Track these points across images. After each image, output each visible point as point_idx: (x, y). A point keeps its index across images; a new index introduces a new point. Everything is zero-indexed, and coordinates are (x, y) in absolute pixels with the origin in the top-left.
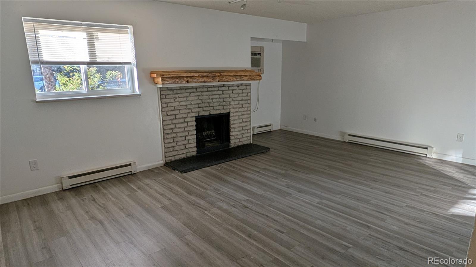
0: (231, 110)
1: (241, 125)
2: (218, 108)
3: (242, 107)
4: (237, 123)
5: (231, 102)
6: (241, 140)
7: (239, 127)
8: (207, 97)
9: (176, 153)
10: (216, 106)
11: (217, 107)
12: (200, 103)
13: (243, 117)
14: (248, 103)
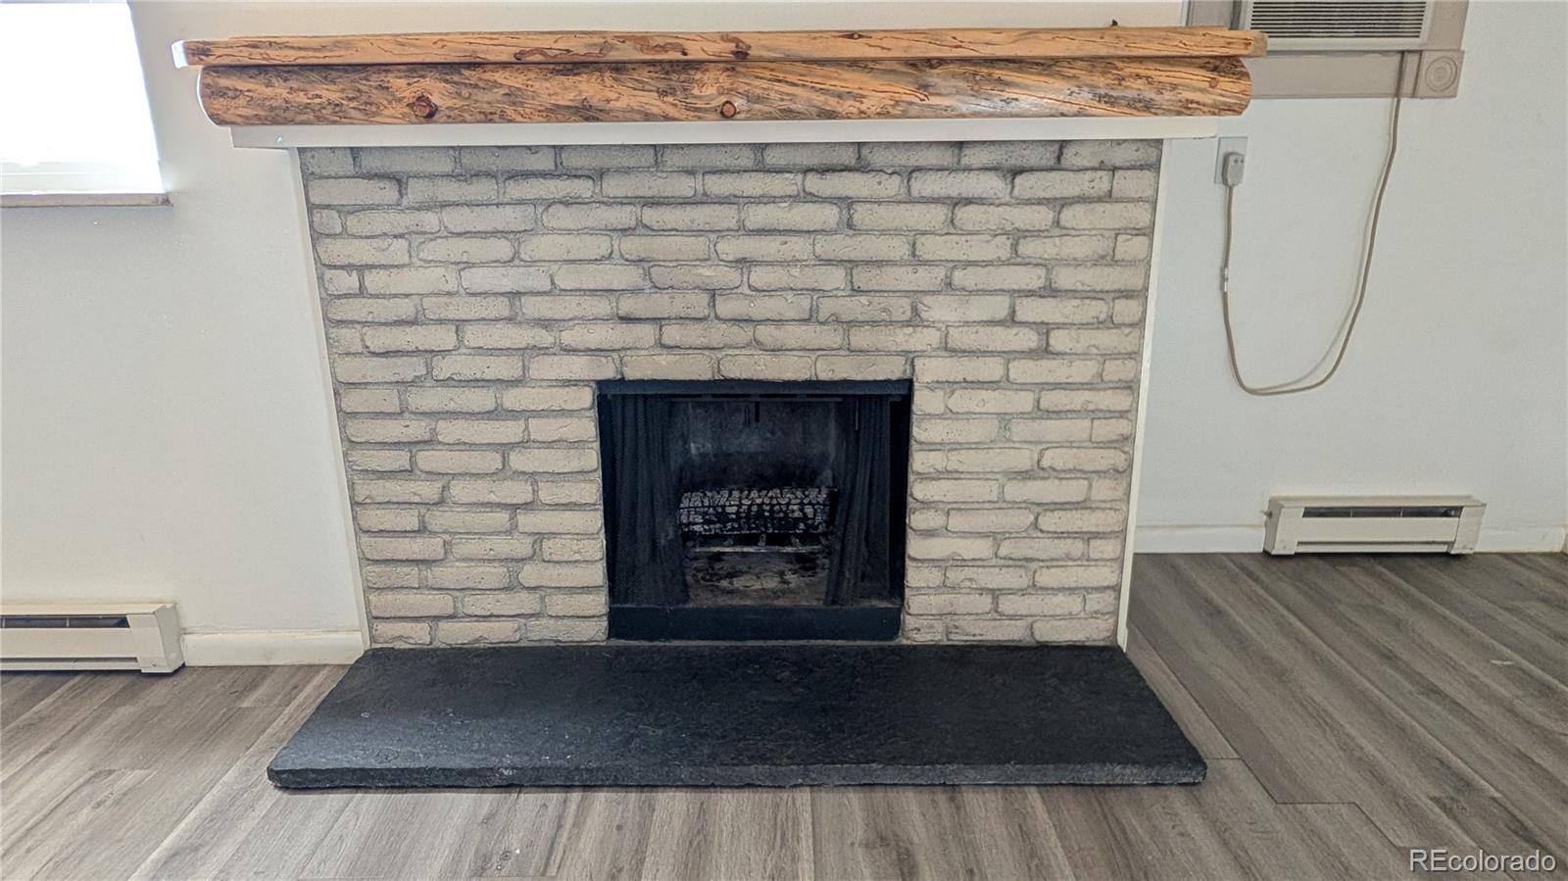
0: (918, 363)
1: (1015, 491)
2: (794, 335)
3: (1045, 351)
4: (982, 476)
5: (927, 300)
6: (1007, 605)
7: (1001, 504)
8: (697, 245)
9: (441, 603)
10: (779, 322)
11: (790, 328)
12: (635, 291)
13: (1053, 429)
14: (1109, 323)
